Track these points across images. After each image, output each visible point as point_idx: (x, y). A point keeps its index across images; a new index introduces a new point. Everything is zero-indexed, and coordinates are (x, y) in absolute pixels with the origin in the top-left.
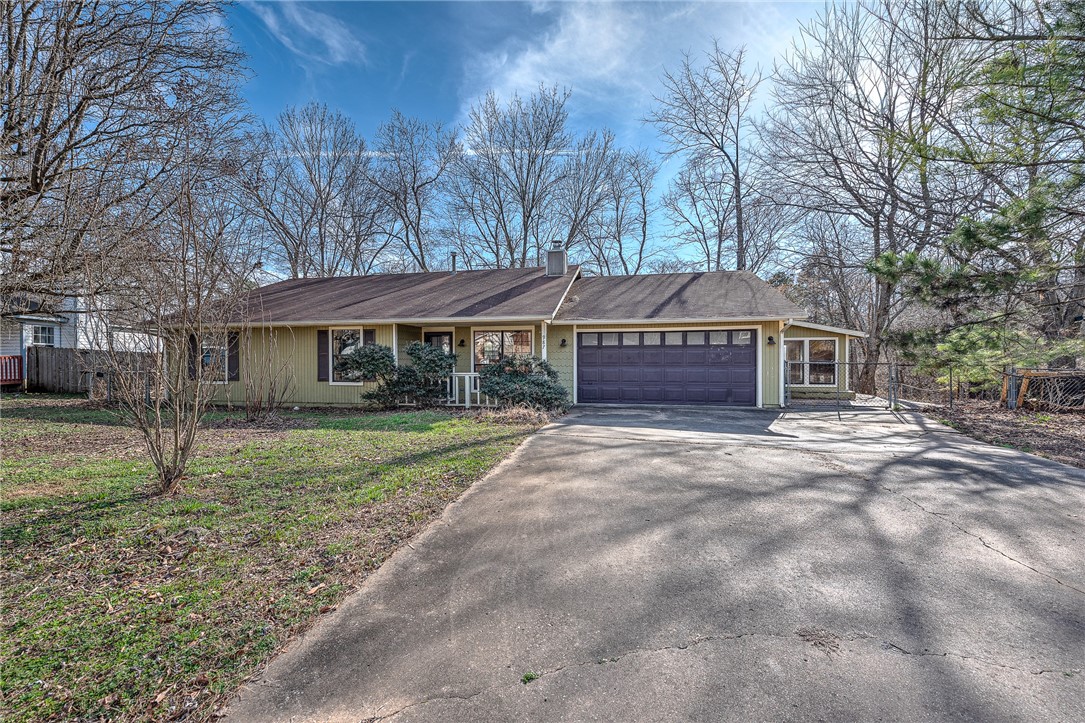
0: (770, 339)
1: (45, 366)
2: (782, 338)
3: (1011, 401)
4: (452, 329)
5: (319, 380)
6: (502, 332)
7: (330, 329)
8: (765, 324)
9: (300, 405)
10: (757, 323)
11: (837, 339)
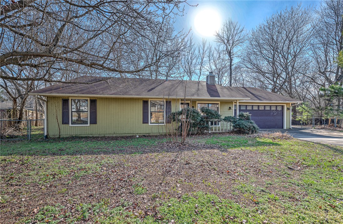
0: (288, 108)
4: (189, 102)
5: (143, 123)
6: (208, 104)
7: (149, 100)
8: (287, 104)
9: (139, 135)
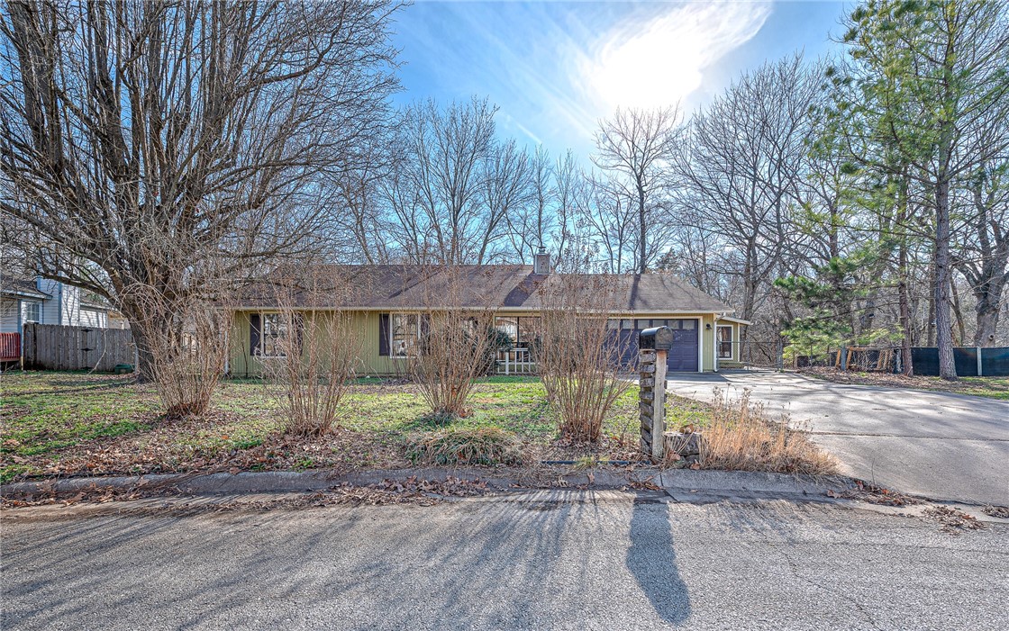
0: (708, 326)
1: (43, 344)
2: (716, 325)
3: (843, 365)
5: (380, 355)
7: (391, 314)
8: (705, 316)
10: (699, 315)
11: (732, 326)
